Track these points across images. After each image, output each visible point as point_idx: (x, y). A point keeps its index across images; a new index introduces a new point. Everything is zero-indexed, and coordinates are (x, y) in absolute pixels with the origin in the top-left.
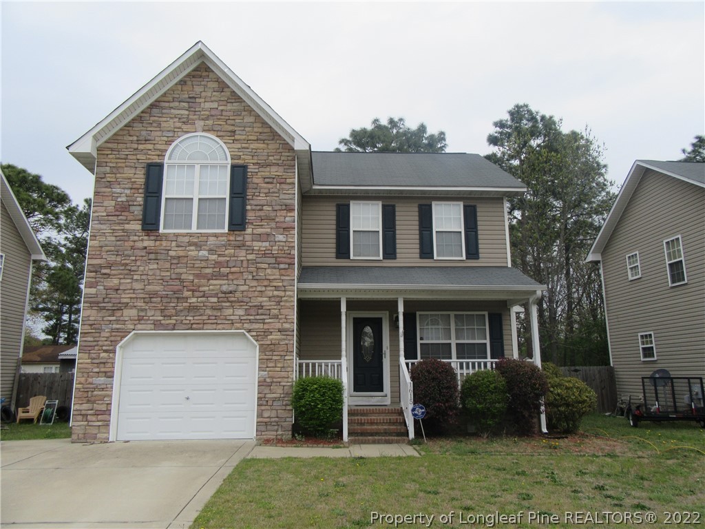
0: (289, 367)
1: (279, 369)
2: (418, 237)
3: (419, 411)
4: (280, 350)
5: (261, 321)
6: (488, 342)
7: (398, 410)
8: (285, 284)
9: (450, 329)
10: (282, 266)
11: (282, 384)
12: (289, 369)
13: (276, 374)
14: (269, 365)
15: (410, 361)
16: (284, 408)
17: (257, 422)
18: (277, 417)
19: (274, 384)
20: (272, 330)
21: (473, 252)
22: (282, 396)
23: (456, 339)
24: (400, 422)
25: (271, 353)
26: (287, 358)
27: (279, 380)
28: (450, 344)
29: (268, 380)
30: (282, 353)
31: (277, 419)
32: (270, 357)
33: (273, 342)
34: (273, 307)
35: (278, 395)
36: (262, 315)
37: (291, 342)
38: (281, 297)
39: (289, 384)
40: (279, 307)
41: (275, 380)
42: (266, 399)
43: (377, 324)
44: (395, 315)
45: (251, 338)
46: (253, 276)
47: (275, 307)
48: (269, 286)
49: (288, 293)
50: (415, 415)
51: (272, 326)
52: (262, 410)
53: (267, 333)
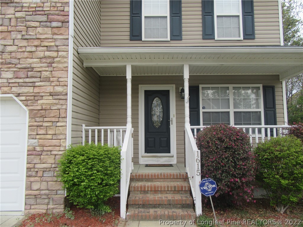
0: (61, 134)
1: (49, 137)
2: (201, 21)
3: (210, 187)
4: (52, 115)
5: (30, 84)
6: (262, 110)
7: (183, 175)
8: (58, 43)
9: (229, 99)
10: (54, 24)
11: (53, 153)
12: (61, 137)
13: (46, 142)
14: (40, 132)
15: (195, 127)
16: (55, 179)
17: (26, 195)
18: (48, 190)
19: (44, 153)
20: (43, 94)
21: (249, 34)
22: (53, 166)
23: (234, 108)
24: (185, 191)
25: (41, 119)
26: (59, 124)
27: (50, 148)
28: (229, 112)
29: (38, 149)
30: (53, 119)
31: (47, 192)
32: (40, 124)
33: (44, 107)
34: (44, 69)
35: (49, 166)
36: (32, 77)
37: (64, 107)
38: (54, 58)
39: (61, 153)
40: (50, 69)
41: (45, 149)
42: (36, 170)
43: (164, 95)
44: (181, 88)
45: (20, 103)
46: (23, 35)
47: (47, 69)
48: (40, 46)
49: (60, 53)
50: (203, 191)
51: (43, 89)
52: (31, 182)
53: (37, 97)
